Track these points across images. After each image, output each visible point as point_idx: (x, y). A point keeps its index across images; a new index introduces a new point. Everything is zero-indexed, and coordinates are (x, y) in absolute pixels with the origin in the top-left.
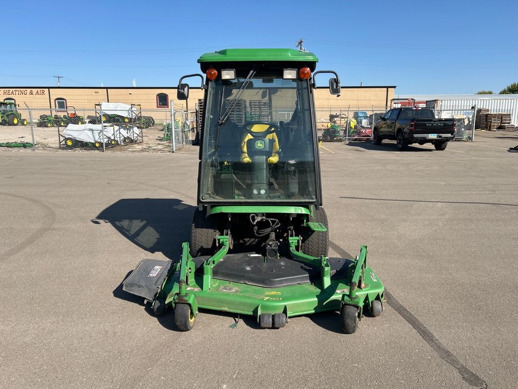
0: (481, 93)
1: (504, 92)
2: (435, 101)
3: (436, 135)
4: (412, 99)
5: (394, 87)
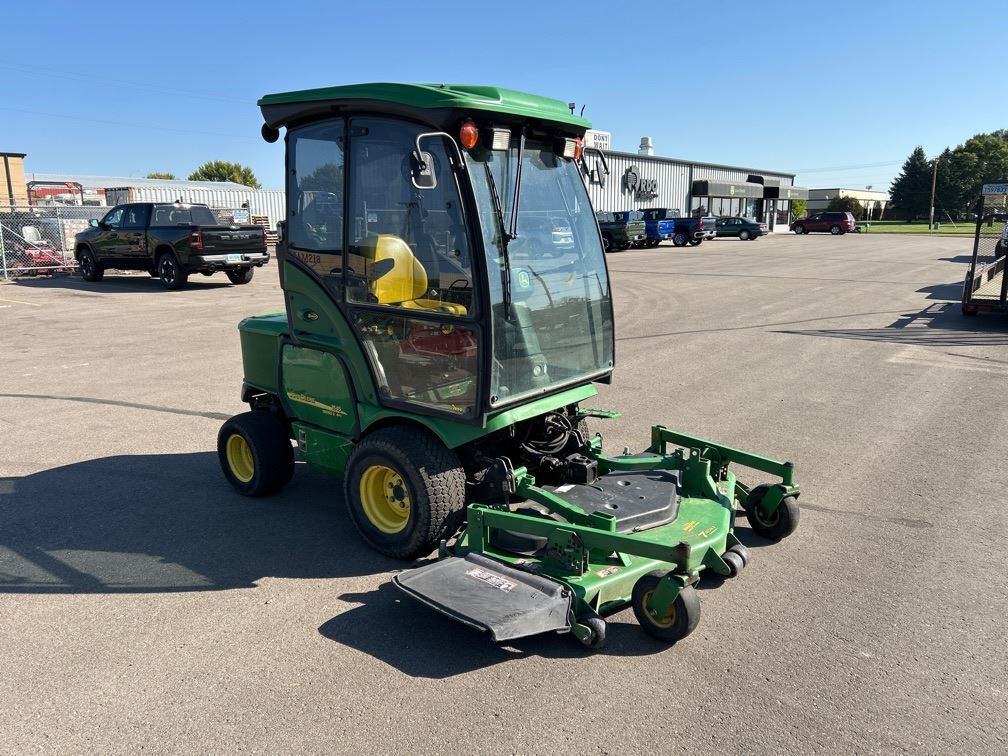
0: (154, 177)
1: (195, 178)
2: (127, 189)
3: (239, 255)
4: (75, 184)
5: (22, 156)
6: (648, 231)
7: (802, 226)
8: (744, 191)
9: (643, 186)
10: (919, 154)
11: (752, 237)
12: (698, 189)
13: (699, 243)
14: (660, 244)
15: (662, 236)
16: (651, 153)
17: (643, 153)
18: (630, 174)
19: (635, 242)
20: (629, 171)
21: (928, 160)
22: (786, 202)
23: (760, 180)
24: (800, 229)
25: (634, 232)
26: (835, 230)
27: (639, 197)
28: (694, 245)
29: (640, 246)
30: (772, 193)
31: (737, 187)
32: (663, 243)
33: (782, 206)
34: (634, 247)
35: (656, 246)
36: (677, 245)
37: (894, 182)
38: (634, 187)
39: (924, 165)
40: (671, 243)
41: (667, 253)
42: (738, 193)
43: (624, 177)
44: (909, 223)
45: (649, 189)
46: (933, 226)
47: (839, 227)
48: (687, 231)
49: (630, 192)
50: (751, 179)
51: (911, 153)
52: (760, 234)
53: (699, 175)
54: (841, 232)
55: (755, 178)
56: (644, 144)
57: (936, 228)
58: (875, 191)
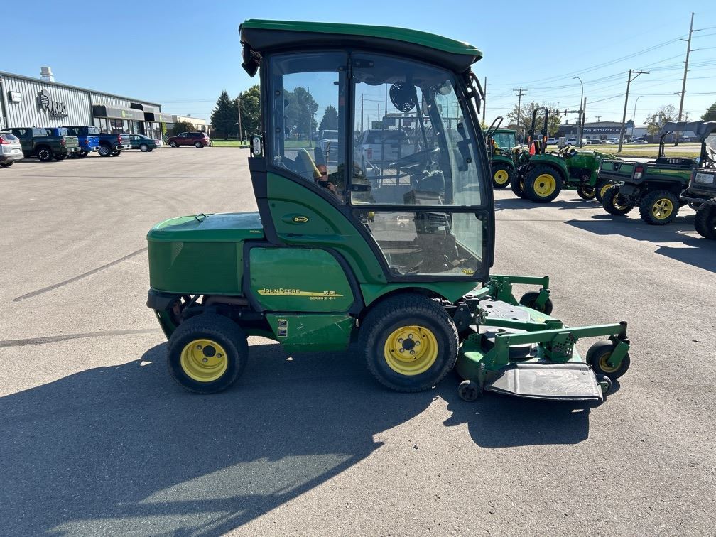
6: (80, 144)
7: (175, 142)
8: (131, 115)
9: (55, 107)
10: (225, 95)
11: (149, 150)
12: (98, 112)
13: (119, 153)
14: (89, 154)
15: (92, 148)
16: (52, 80)
17: (45, 79)
18: (42, 96)
19: (72, 153)
20: (41, 94)
21: (231, 100)
22: (158, 124)
23: (140, 108)
24: (174, 144)
25: (70, 145)
26: (198, 144)
27: (53, 115)
28: (115, 155)
29: (76, 156)
30: (150, 117)
31: (126, 112)
32: (91, 153)
33: (155, 126)
34: (69, 158)
35: (85, 156)
36: (102, 156)
37: (213, 113)
38: (47, 107)
39: (229, 102)
40: (97, 154)
41: (95, 162)
42: (128, 117)
43: (37, 99)
44: (226, 140)
45: (60, 110)
46: (243, 143)
47: (200, 142)
48: (109, 145)
49: (44, 111)
50: (133, 106)
51: (220, 95)
52: (155, 147)
53: (97, 101)
54: (202, 146)
55: (136, 106)
56: (45, 72)
57: (245, 144)
58: (201, 119)
